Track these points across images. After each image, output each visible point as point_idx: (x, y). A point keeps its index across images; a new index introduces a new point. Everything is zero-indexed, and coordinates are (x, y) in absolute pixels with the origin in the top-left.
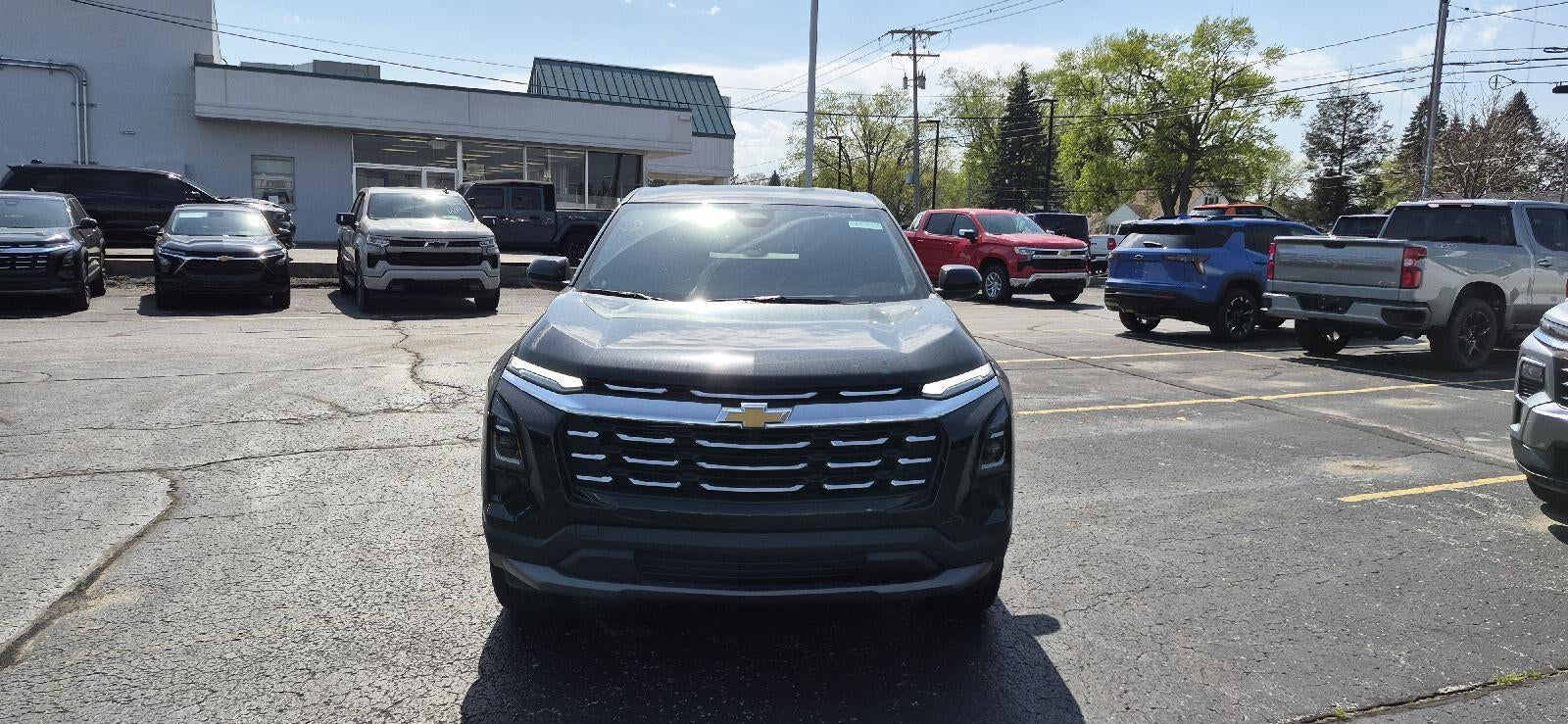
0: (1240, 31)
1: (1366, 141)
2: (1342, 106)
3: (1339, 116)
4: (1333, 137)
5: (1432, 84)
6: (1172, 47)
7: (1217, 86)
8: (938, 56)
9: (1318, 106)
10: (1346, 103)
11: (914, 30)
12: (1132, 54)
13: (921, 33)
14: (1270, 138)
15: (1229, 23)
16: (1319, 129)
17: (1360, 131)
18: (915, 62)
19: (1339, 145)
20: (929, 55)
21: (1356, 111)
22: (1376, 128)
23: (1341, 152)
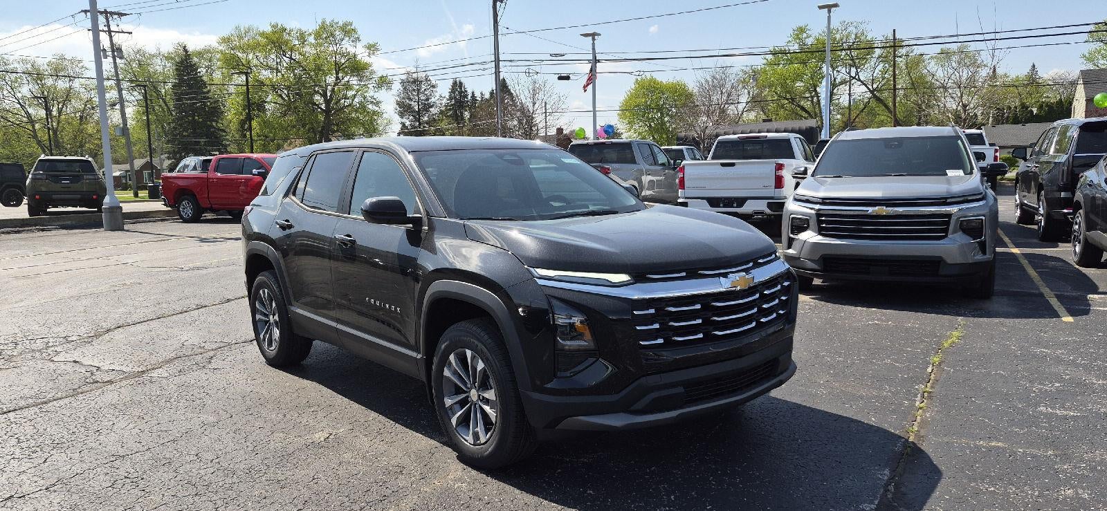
0: (348, 31)
1: (432, 107)
2: (414, 84)
3: (414, 90)
4: (412, 103)
5: (496, 73)
6: (302, 37)
7: (338, 68)
8: (130, 33)
9: (401, 83)
10: (416, 81)
11: (105, 10)
12: (277, 41)
13: (112, 13)
14: (377, 103)
15: (341, 24)
16: (404, 98)
17: (427, 99)
18: (111, 37)
19: (416, 108)
20: (123, 32)
21: (424, 87)
22: (436, 98)
23: (418, 112)
